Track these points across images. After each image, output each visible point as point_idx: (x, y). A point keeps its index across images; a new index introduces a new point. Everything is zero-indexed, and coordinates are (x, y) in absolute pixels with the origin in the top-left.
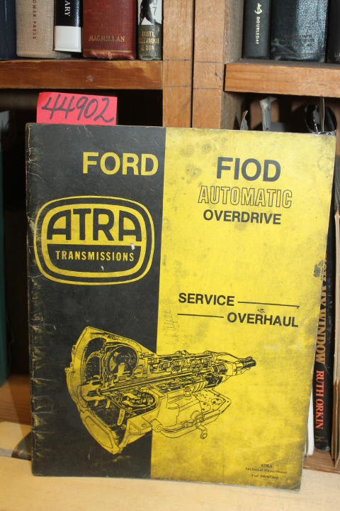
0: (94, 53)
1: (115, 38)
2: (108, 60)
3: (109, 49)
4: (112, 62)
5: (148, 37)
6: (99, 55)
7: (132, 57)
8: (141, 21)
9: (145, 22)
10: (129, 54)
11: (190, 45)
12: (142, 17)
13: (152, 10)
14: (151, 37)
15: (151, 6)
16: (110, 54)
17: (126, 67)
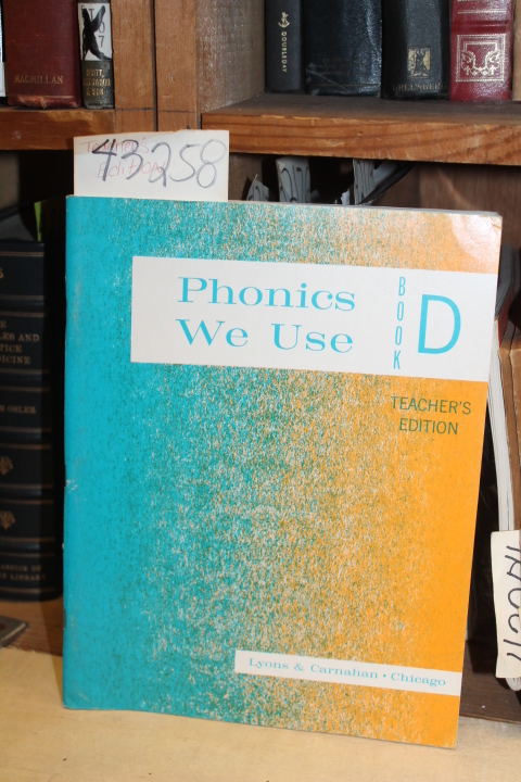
0: (22, 99)
1: (50, 80)
2: (41, 108)
3: (42, 95)
4: (46, 112)
5: (95, 77)
6: (28, 102)
7: (75, 104)
8: (84, 56)
9: (90, 57)
10: (70, 100)
11: (150, 88)
12: (86, 50)
13: (98, 40)
14: (99, 78)
15: (97, 34)
16: (43, 100)
17: (66, 119)
